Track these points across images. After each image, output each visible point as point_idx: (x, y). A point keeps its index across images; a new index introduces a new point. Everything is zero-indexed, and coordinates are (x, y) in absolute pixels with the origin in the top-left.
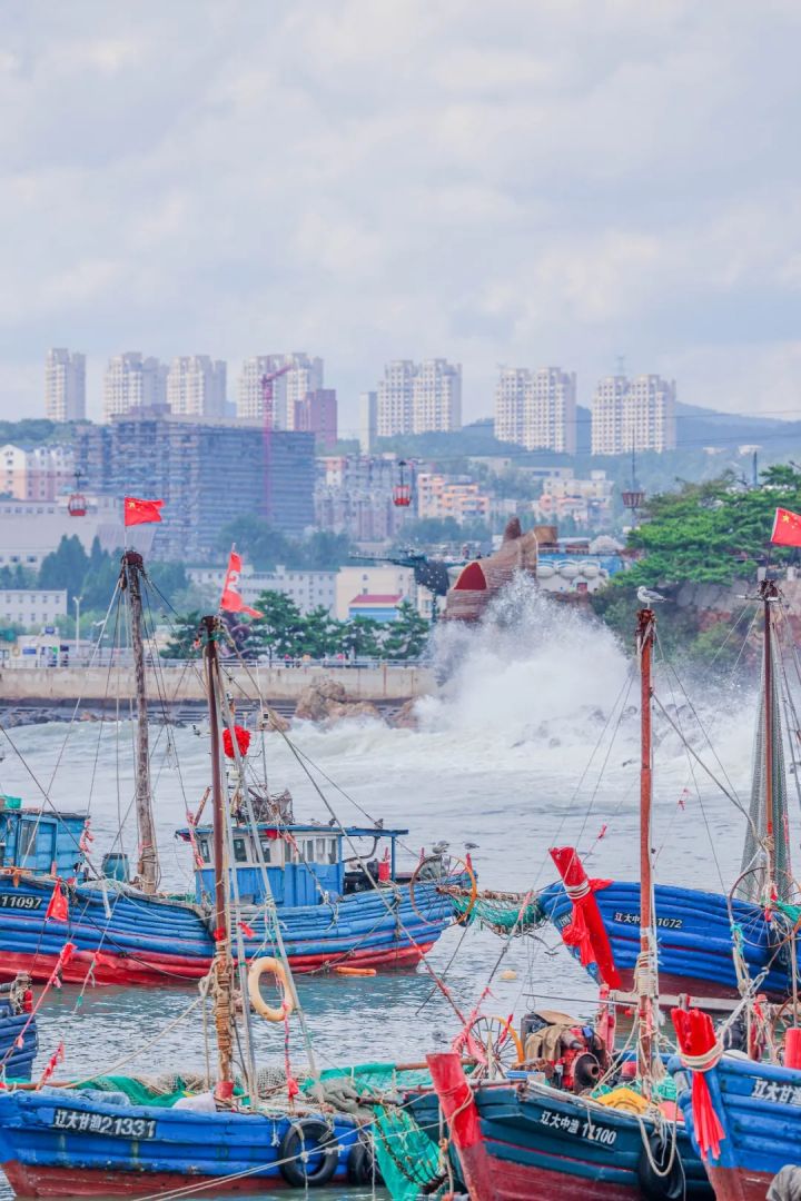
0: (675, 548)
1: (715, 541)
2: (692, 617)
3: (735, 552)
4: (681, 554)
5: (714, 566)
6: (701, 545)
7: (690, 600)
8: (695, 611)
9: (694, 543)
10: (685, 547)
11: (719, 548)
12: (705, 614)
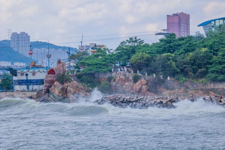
0: (95, 65)
1: (103, 63)
2: (99, 79)
3: (107, 65)
4: (96, 66)
5: (104, 68)
6: (100, 64)
7: (97, 76)
8: (99, 78)
9: (99, 64)
10: (97, 64)
11: (104, 65)
12: (101, 78)
